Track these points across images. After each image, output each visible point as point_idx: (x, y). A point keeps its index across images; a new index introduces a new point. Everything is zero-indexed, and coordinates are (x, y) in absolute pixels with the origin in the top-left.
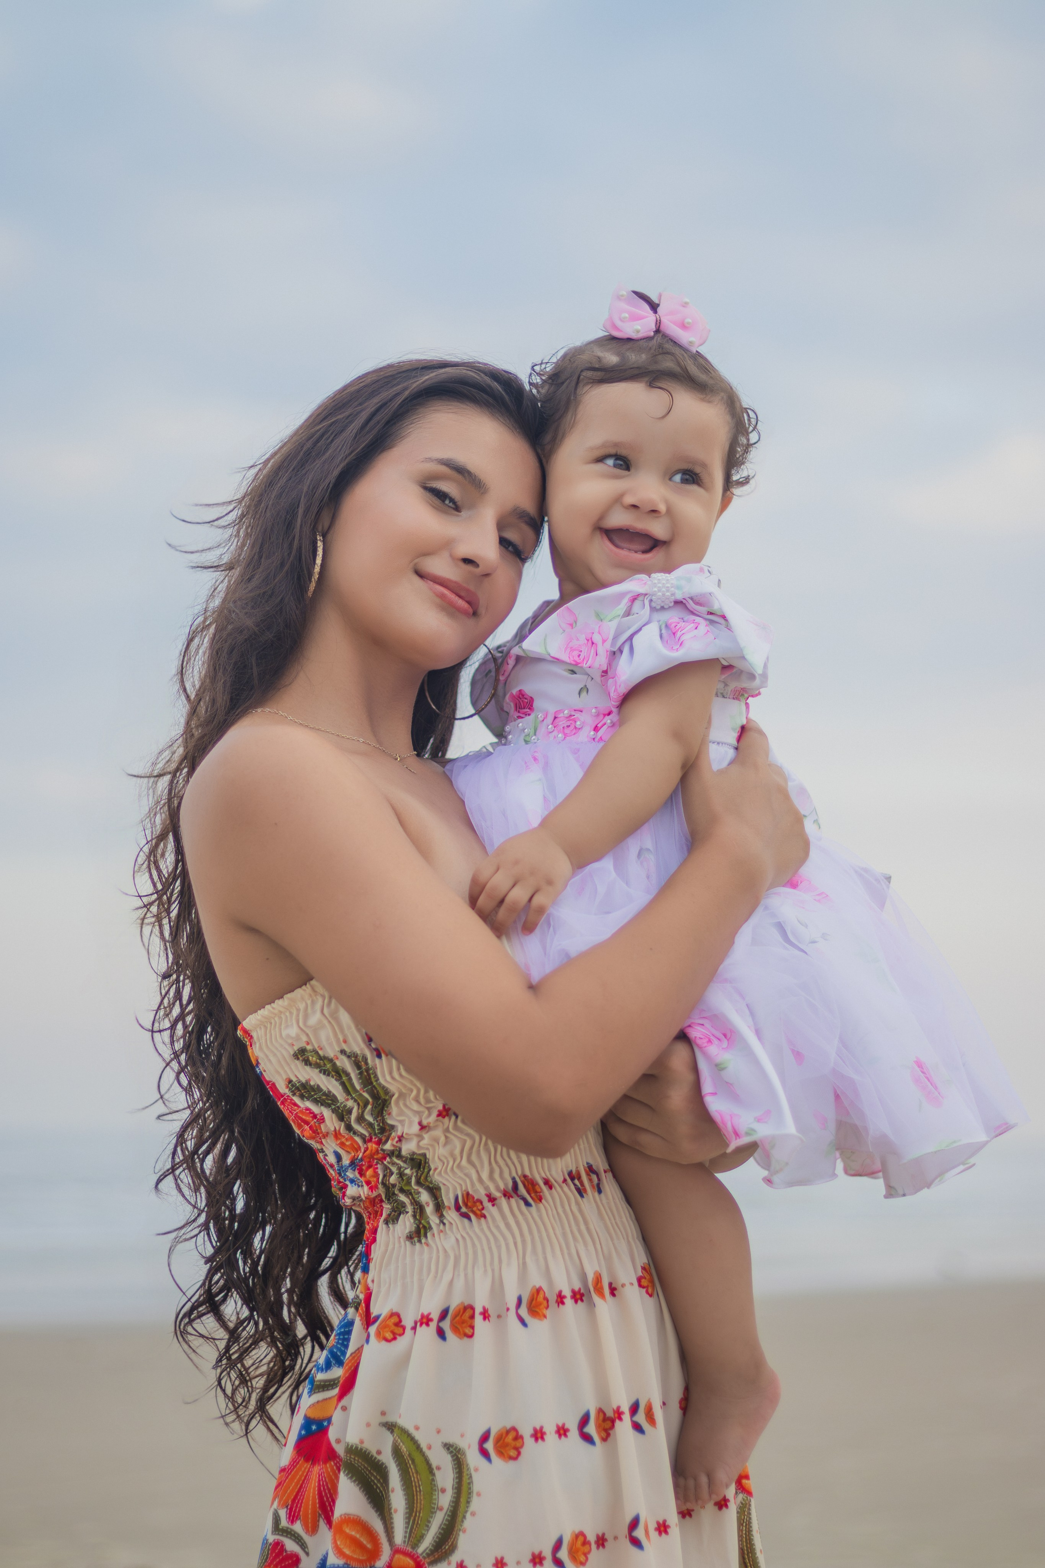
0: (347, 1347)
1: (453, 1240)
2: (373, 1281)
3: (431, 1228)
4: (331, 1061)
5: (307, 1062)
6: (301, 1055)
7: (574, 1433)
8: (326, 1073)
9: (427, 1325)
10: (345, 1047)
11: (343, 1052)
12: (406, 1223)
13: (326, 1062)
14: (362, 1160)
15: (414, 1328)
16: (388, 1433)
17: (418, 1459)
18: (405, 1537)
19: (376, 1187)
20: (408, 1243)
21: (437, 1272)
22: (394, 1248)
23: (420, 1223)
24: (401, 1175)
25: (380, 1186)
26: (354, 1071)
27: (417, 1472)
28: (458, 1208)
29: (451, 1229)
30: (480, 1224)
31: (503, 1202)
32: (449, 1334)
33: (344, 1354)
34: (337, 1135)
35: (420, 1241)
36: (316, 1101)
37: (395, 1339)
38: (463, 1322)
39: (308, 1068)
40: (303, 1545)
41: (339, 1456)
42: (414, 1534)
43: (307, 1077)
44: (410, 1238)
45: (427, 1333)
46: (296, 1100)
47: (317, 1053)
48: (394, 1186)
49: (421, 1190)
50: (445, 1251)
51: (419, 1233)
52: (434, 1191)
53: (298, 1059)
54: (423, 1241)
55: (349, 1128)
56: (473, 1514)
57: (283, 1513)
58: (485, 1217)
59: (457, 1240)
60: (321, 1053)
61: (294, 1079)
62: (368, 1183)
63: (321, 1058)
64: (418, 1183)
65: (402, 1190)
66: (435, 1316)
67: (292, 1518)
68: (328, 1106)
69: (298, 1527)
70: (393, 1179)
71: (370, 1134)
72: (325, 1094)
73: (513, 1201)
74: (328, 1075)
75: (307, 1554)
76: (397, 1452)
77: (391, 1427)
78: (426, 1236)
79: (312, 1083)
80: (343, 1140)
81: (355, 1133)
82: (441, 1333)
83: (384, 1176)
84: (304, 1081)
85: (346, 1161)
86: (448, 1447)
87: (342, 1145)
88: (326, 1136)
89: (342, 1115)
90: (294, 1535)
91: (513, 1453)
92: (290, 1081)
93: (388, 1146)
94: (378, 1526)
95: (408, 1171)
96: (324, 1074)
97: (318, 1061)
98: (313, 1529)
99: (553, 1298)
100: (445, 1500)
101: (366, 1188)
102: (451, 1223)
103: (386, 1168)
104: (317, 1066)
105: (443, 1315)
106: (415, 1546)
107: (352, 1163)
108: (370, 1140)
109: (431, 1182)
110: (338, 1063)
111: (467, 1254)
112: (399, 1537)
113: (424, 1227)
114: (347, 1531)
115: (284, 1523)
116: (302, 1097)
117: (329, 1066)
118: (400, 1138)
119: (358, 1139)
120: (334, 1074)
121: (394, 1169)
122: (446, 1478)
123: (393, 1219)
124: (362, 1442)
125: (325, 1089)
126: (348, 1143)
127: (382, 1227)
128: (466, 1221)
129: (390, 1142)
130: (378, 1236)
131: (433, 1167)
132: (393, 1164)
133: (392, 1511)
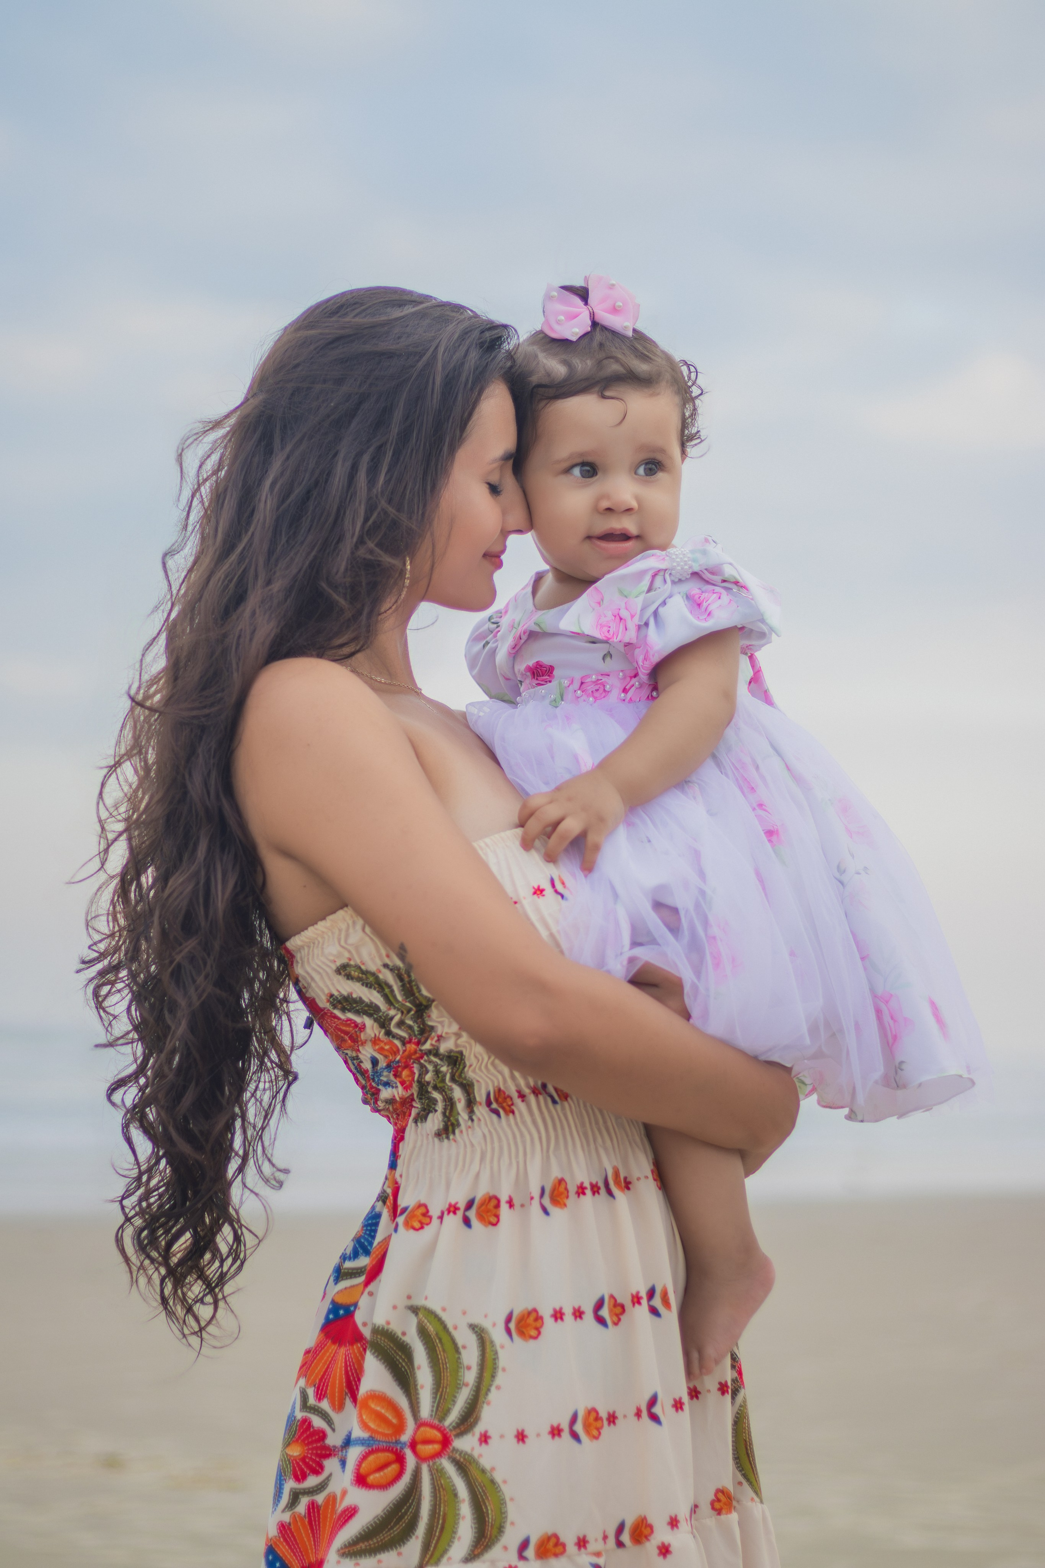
0: (374, 1237)
1: (480, 1134)
2: (401, 1176)
3: (459, 1125)
4: (373, 974)
5: (349, 977)
6: (344, 970)
7: (589, 1316)
8: (368, 985)
9: (455, 1213)
10: (387, 961)
11: (386, 966)
12: (435, 1121)
13: (369, 976)
14: (398, 1062)
15: (441, 1218)
16: (413, 1316)
17: (445, 1338)
18: (432, 1411)
19: (410, 1086)
20: (436, 1140)
21: (464, 1166)
22: (422, 1145)
23: (449, 1120)
24: (437, 1072)
25: (415, 1085)
26: (396, 983)
27: (444, 1351)
28: (489, 1103)
29: (479, 1126)
30: (508, 1121)
31: (532, 1098)
32: (474, 1221)
33: (371, 1244)
34: (375, 1041)
35: (448, 1138)
36: (357, 1012)
37: (422, 1228)
38: (488, 1211)
39: (350, 982)
40: (330, 1422)
41: (366, 1338)
42: (441, 1409)
43: (349, 990)
44: (438, 1135)
45: (453, 1221)
46: (337, 1013)
47: (360, 968)
48: (428, 1083)
49: (454, 1086)
50: (472, 1145)
51: (448, 1129)
52: (467, 1088)
53: (340, 974)
54: (451, 1137)
55: (388, 1033)
56: (498, 1388)
57: (311, 1392)
58: (513, 1112)
59: (484, 1136)
60: (363, 967)
61: (336, 993)
62: (402, 1083)
63: (362, 972)
64: (453, 1079)
65: (435, 1088)
66: (462, 1205)
67: (320, 1396)
68: (370, 1015)
69: (325, 1405)
70: (428, 1077)
71: (410, 1035)
72: (367, 1005)
73: (541, 1097)
74: (371, 987)
75: (334, 1430)
76: (422, 1332)
77: (415, 1310)
78: (454, 1133)
79: (354, 996)
80: (382, 1045)
81: (394, 1037)
82: (467, 1222)
83: (420, 1075)
84: (345, 994)
85: (382, 1063)
86: (473, 1327)
87: (381, 1051)
88: (364, 1043)
89: (383, 1023)
90: (321, 1413)
91: (533, 1333)
92: (332, 996)
93: (427, 1046)
94: (403, 1402)
95: (444, 1069)
96: (367, 986)
97: (360, 975)
98: (339, 1407)
99: (572, 1189)
100: (470, 1377)
101: (400, 1088)
102: (479, 1120)
103: (422, 1066)
104: (359, 979)
105: (470, 1205)
106: (443, 1419)
107: (388, 1066)
108: (410, 1042)
109: (465, 1079)
110: (381, 976)
111: (493, 1149)
112: (426, 1410)
113: (453, 1125)
114: (373, 1406)
115: (312, 1401)
116: (343, 1010)
117: (371, 979)
118: (440, 1038)
119: (397, 1043)
120: (376, 986)
121: (430, 1068)
122: (470, 1356)
123: (422, 1117)
124: (388, 1323)
125: (366, 1000)
126: (387, 1047)
127: (411, 1126)
128: (494, 1116)
129: (429, 1042)
130: (407, 1135)
131: (468, 1064)
132: (430, 1062)
133: (419, 1387)
